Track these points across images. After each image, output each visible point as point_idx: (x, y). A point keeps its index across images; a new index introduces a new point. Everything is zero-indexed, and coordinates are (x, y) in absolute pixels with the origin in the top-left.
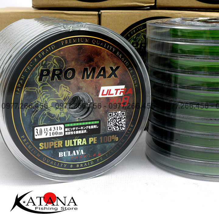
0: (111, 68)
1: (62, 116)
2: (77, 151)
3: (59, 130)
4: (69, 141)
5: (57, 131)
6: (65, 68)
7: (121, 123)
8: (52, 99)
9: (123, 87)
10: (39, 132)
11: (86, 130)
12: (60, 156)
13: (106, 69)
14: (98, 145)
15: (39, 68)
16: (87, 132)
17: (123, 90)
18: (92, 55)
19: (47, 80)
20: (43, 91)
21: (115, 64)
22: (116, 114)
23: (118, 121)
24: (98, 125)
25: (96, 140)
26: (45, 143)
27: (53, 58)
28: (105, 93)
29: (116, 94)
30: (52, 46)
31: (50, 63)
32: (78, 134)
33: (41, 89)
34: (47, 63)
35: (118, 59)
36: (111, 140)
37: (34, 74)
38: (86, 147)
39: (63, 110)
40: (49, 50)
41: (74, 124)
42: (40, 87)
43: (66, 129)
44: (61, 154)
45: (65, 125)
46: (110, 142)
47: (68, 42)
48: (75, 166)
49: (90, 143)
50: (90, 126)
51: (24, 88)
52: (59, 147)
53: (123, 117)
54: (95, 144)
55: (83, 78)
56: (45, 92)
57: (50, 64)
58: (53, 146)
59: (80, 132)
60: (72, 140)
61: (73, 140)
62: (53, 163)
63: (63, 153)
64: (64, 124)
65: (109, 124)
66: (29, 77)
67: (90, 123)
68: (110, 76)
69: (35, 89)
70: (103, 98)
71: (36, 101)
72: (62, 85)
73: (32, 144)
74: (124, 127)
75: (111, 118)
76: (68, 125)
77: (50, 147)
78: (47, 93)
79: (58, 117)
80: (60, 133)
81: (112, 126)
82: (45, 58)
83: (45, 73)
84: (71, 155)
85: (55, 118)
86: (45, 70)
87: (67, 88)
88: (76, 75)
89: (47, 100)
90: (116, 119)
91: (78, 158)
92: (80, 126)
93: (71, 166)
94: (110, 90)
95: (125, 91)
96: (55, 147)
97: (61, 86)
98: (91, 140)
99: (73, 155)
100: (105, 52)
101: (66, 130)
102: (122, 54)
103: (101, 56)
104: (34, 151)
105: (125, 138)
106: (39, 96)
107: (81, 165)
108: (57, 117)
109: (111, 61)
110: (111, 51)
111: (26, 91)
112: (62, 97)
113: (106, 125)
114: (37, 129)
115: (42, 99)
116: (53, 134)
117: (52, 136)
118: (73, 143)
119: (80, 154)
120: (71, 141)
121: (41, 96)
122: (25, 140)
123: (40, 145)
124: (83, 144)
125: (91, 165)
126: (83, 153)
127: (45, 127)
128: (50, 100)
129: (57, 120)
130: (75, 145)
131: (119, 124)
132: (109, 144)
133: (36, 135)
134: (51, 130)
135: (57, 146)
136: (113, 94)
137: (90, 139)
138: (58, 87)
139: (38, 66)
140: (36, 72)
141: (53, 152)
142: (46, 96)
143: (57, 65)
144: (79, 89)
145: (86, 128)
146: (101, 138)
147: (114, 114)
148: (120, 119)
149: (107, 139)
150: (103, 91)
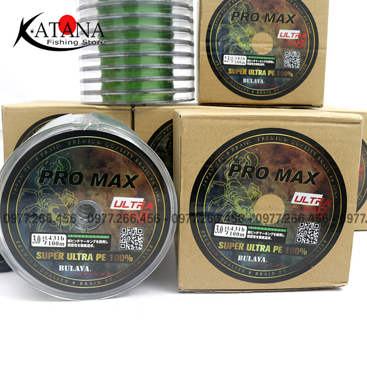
0: (128, 177)
1: (65, 225)
2: (81, 267)
3: (60, 240)
4: (71, 254)
5: (58, 241)
6: (70, 171)
7: (137, 242)
8: (54, 204)
9: (142, 200)
10: (36, 239)
11: (92, 245)
12: (60, 270)
13: (121, 178)
14: (107, 263)
15: (41, 168)
16: (94, 247)
17: (141, 204)
18: (105, 159)
19: (48, 182)
20: (44, 194)
21: (133, 173)
22: (131, 231)
23: (133, 238)
24: (109, 240)
25: (105, 257)
26: (43, 253)
27: (57, 159)
28: (118, 204)
29: (132, 207)
30: (57, 146)
31: (53, 164)
32: (83, 248)
33: (41, 191)
34: (50, 164)
35: (137, 167)
36: (123, 260)
37: (34, 175)
38: (93, 264)
39: (66, 218)
40: (53, 149)
41: (79, 236)
42: (40, 189)
44: (61, 268)
46: (122, 262)
47: (77, 142)
48: (78, 283)
49: (97, 260)
50: (97, 240)
51: (23, 188)
52: (59, 259)
53: (140, 235)
54: (103, 262)
56: (46, 196)
58: (53, 257)
59: (85, 246)
61: (77, 254)
62: (52, 276)
63: (64, 267)
64: (67, 234)
65: (122, 241)
66: (28, 177)
67: (98, 237)
68: (125, 186)
69: (35, 191)
70: (115, 210)
71: (35, 204)
72: (67, 190)
73: (28, 252)
74: (141, 247)
75: (124, 234)
76: (72, 236)
77: (49, 258)
78: (48, 197)
79: (60, 226)
80: (61, 244)
81: (126, 244)
82: (48, 158)
83: (47, 174)
84: (73, 270)
85: (56, 226)
86: (47, 171)
87: (72, 194)
88: (84, 180)
89: (47, 205)
90: (131, 236)
91: (82, 275)
92: (86, 239)
93: (74, 283)
94: (125, 202)
95: (144, 206)
96: (55, 258)
97: (65, 191)
98: (98, 256)
99: (75, 271)
100: (121, 158)
101: (69, 241)
102: (143, 162)
103: (115, 162)
104: (29, 259)
105: (141, 259)
106: (39, 199)
107: (86, 284)
108: (58, 225)
109: (128, 169)
110: (129, 156)
111: (24, 192)
112: (66, 203)
113: (117, 242)
114: (34, 236)
115: (42, 202)
116: (53, 243)
117: (51, 246)
118: (76, 257)
119: (85, 271)
120: (74, 254)
121: (41, 200)
122: (20, 246)
123: (38, 253)
124: (88, 260)
125: (97, 285)
126: (88, 270)
127: (45, 235)
128: (51, 205)
129: (58, 229)
130: (79, 259)
131: (135, 242)
132: (122, 264)
133: (33, 243)
134: (51, 239)
135: (57, 257)
136: (128, 207)
137: (97, 255)
138: (61, 191)
139: (39, 166)
140: (37, 172)
141: (53, 264)
142: (47, 201)
143: (61, 167)
144: (87, 196)
145: (93, 242)
146: (111, 256)
147: (129, 230)
148: (135, 237)
149: (118, 257)
150: (117, 202)
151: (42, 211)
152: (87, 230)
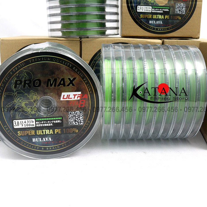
0: (69, 79)
1: (33, 113)
2: (46, 138)
3: (31, 123)
4: (39, 131)
6: (33, 79)
7: (80, 120)
8: (25, 101)
9: (80, 93)
10: (16, 123)
11: (52, 124)
12: (33, 141)
13: (65, 80)
14: (62, 135)
15: (14, 79)
17: (80, 96)
18: (54, 69)
19: (20, 87)
20: (18, 95)
21: (72, 76)
22: (75, 113)
24: (62, 120)
25: (60, 131)
26: (22, 132)
27: (24, 72)
28: (65, 97)
29: (74, 98)
30: (23, 64)
33: (16, 93)
34: (20, 76)
35: (74, 72)
36: (72, 132)
37: (11, 83)
38: (53, 136)
39: (33, 109)
40: (20, 66)
41: (43, 119)
42: (15, 92)
43: (36, 122)
44: (34, 140)
47: (35, 60)
48: (45, 149)
49: (56, 133)
50: (54, 121)
51: (4, 93)
52: (32, 134)
53: (81, 115)
54: (60, 134)
55: (47, 86)
57: (22, 76)
58: (28, 134)
59: (47, 125)
61: (43, 130)
62: (29, 146)
63: (36, 139)
64: (35, 119)
65: (70, 120)
66: (7, 85)
67: (55, 119)
68: (68, 85)
69: (12, 94)
70: (64, 101)
71: (13, 102)
72: (32, 91)
73: (12, 132)
74: (82, 123)
75: (71, 116)
76: (38, 120)
77: (26, 135)
78: (21, 96)
79: (30, 114)
80: (32, 125)
81: (72, 121)
82: (18, 72)
83: (19, 82)
85: (28, 114)
86: (18, 80)
87: (35, 93)
88: (42, 84)
89: (21, 101)
90: (75, 116)
91: (48, 143)
92: (47, 121)
93: (43, 148)
94: (69, 95)
95: (82, 96)
98: (56, 131)
99: (43, 141)
100: (64, 67)
101: (37, 123)
102: (78, 69)
103: (61, 71)
104: (14, 136)
105: (83, 130)
106: (15, 98)
107: (50, 148)
108: (29, 113)
109: (69, 74)
110: (69, 66)
111: (6, 95)
112: (32, 99)
113: (67, 121)
114: (15, 122)
115: (17, 100)
116: (27, 125)
117: (26, 127)
118: (43, 132)
119: (49, 140)
120: (41, 131)
121: (17, 99)
122: (7, 129)
123: (18, 132)
124: (50, 133)
125: (57, 149)
126: (51, 140)
127: (21, 120)
128: (23, 101)
129: (30, 116)
130: (44, 134)
131: (78, 120)
132: (71, 135)
133: (15, 126)
134: (25, 123)
135: (31, 134)
136: (72, 98)
137: (56, 130)
138: (28, 93)
139: (13, 78)
140: (12, 81)
141: (28, 138)
142: (20, 99)
143: (27, 77)
144: (45, 94)
145: (52, 122)
146: (64, 130)
147: (73, 113)
148: (78, 117)
149: (69, 130)
150: (64, 95)
151: (18, 105)
152: (47, 115)
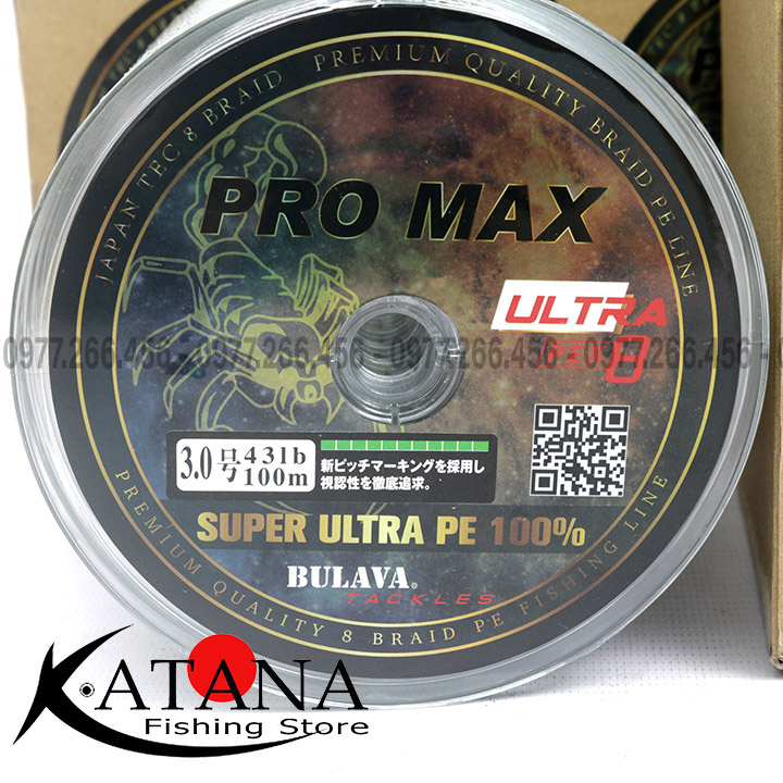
0: (561, 194)
1: (308, 401)
2: (377, 570)
3: (291, 463)
4: (336, 518)
5: (283, 467)
6: (325, 180)
7: (602, 463)
8: (263, 316)
9: (619, 289)
10: (196, 460)
11: (420, 479)
12: (292, 583)
13: (534, 199)
14: (483, 554)
15: (205, 173)
16: (427, 488)
17: (618, 306)
18: (466, 126)
19: (239, 229)
20: (221, 277)
21: (580, 175)
22: (575, 418)
23: (586, 449)
24: (487, 459)
25: (473, 530)
26: (224, 516)
27: (271, 132)
29: (581, 320)
30: (271, 76)
31: (256, 153)
32: (385, 495)
33: (210, 265)
34: (243, 153)
35: (596, 153)
36: (546, 540)
37: (181, 200)
38: (425, 558)
39: (313, 373)
40: (252, 90)
41: (367, 446)
42: (205, 259)
43: (324, 462)
44: (296, 576)
45: (322, 442)
46: (542, 549)
47: (347, 57)
48: (363, 638)
49: (441, 540)
50: (441, 462)
51: (136, 257)
52: (289, 539)
53: (616, 436)
54: (466, 548)
55: (415, 231)
56: (229, 284)
57: (258, 157)
58: (263, 534)
59: (391, 483)
60: (354, 519)
61: (359, 518)
62: (262, 612)
63: (309, 571)
64: (316, 439)
65: (541, 461)
66: (155, 210)
67: (442, 446)
68: (551, 234)
69: (183, 267)
70: (512, 333)
71: (188, 318)
72: (312, 256)
73: (162, 513)
74: (617, 485)
75: (549, 434)
76: (336, 445)
77: (248, 538)
78: (238, 287)
79: (287, 405)
80: (295, 478)
81: (555, 472)
82: (232, 129)
83: (232, 196)
84: (346, 585)
85: (274, 404)
86: (232, 184)
87: (333, 273)
88: (381, 215)
89: (237, 321)
90: (576, 441)
91: (382, 603)
92: (393, 457)
93: (348, 635)
94: (552, 300)
96: (271, 537)
97: (308, 261)
98: (445, 526)
99: (354, 586)
100: (532, 115)
101: (326, 465)
102: (621, 131)
103: (508, 135)
104: (170, 543)
105: (622, 536)
106: (201, 299)
107: (396, 639)
108: (283, 401)
109: (559, 161)
110: (563, 109)
111: (142, 271)
112: (310, 311)
113: (521, 467)
114: (187, 449)
115: (215, 312)
116: (264, 476)
117: (256, 487)
118: (357, 529)
119: (392, 586)
120: (348, 519)
121: (211, 301)
122: (132, 492)
123: (202, 519)
124: (406, 540)
125: (440, 643)
126: (403, 584)
127: (228, 444)
128: (252, 322)
129: (283, 418)
130: (367, 539)
131: (590, 464)
132: (540, 557)
133: (183, 476)
134: (253, 459)
135: (281, 533)
136: (564, 321)
137: (442, 521)
138: (290, 266)
139: (199, 164)
140: (190, 188)
141: (262, 562)
142: (235, 304)
143: (289, 163)
144: (395, 279)
145: (422, 469)
146: (498, 522)
147: (567, 416)
148: (596, 444)
149: (526, 527)
150: (516, 299)
151: (216, 344)
152: (395, 420)
